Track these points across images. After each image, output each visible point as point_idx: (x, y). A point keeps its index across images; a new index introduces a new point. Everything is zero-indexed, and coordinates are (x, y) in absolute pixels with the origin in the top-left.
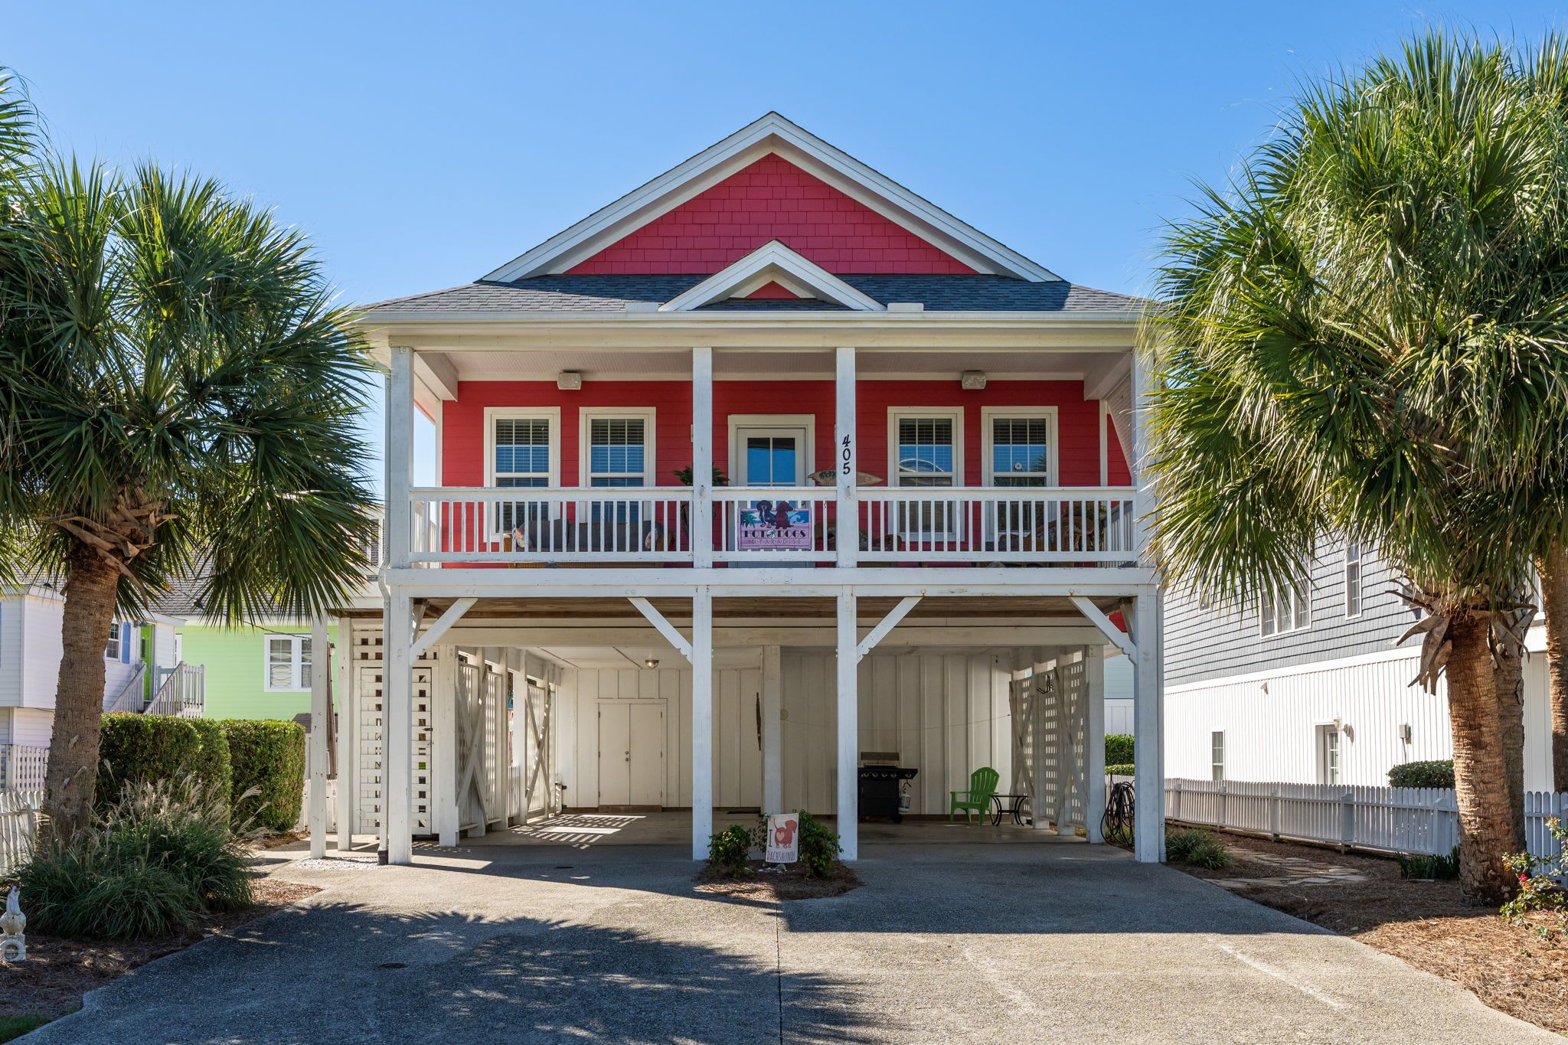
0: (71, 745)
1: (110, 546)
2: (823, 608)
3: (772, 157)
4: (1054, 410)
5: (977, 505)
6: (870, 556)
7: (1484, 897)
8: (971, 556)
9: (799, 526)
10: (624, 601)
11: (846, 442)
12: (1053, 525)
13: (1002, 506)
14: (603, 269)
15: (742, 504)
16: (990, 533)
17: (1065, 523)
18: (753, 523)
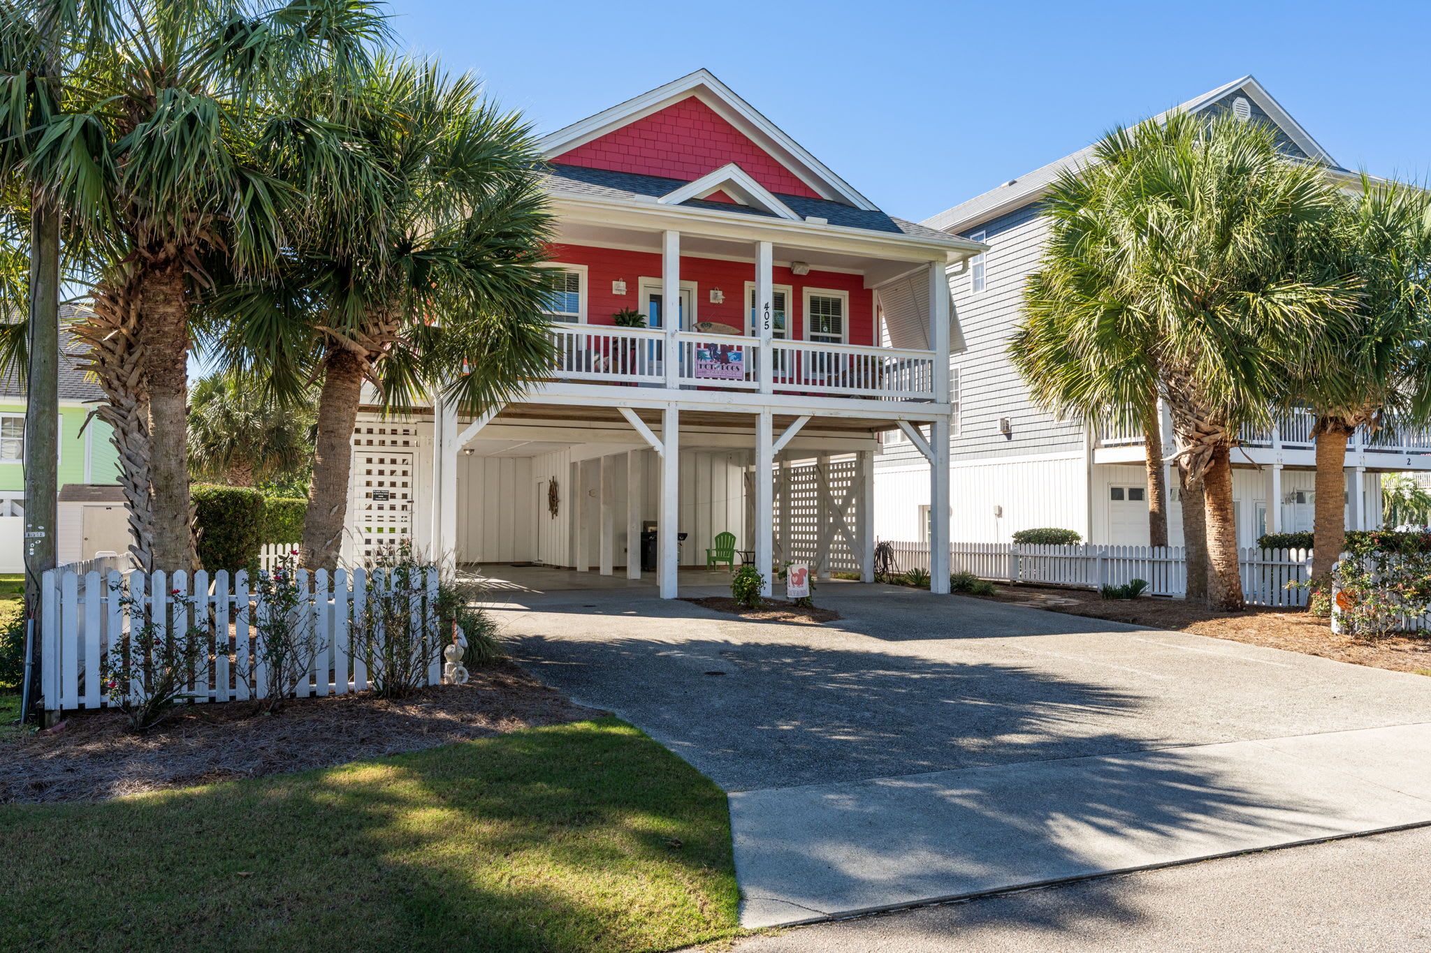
0: (332, 514)
1: (366, 353)
2: (748, 421)
3: (693, 98)
4: (846, 293)
5: (799, 353)
6: (780, 386)
7: (1227, 606)
8: (795, 387)
9: (735, 363)
10: (614, 409)
11: (767, 307)
12: (844, 373)
13: (852, 357)
14: (576, 162)
15: (699, 345)
16: (807, 373)
17: (852, 372)
18: (705, 358)
